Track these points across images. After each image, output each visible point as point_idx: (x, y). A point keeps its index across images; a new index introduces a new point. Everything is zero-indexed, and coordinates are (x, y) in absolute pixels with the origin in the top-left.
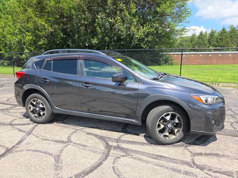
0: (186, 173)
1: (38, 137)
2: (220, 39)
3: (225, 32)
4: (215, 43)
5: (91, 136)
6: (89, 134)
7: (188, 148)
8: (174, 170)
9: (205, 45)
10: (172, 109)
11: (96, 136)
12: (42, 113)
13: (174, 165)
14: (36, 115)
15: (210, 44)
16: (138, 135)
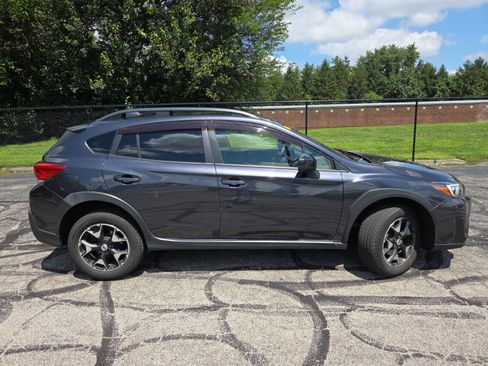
0: (466, 316)
1: (142, 310)
2: (321, 82)
3: (328, 69)
4: (313, 88)
5: (253, 286)
6: (242, 282)
7: (430, 275)
8: (446, 315)
9: (297, 91)
10: (403, 212)
11: (261, 283)
12: (117, 256)
13: (437, 307)
14: (101, 262)
15: (306, 90)
16: (333, 268)
